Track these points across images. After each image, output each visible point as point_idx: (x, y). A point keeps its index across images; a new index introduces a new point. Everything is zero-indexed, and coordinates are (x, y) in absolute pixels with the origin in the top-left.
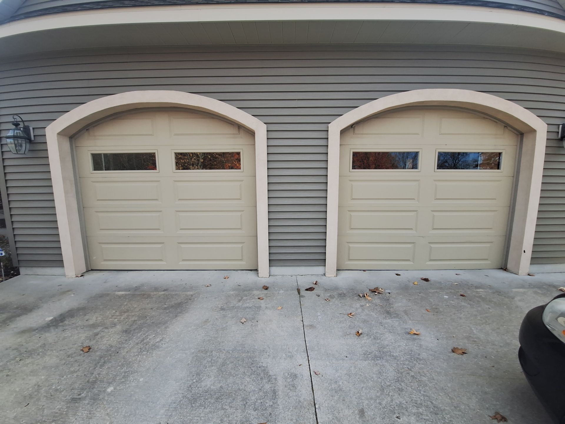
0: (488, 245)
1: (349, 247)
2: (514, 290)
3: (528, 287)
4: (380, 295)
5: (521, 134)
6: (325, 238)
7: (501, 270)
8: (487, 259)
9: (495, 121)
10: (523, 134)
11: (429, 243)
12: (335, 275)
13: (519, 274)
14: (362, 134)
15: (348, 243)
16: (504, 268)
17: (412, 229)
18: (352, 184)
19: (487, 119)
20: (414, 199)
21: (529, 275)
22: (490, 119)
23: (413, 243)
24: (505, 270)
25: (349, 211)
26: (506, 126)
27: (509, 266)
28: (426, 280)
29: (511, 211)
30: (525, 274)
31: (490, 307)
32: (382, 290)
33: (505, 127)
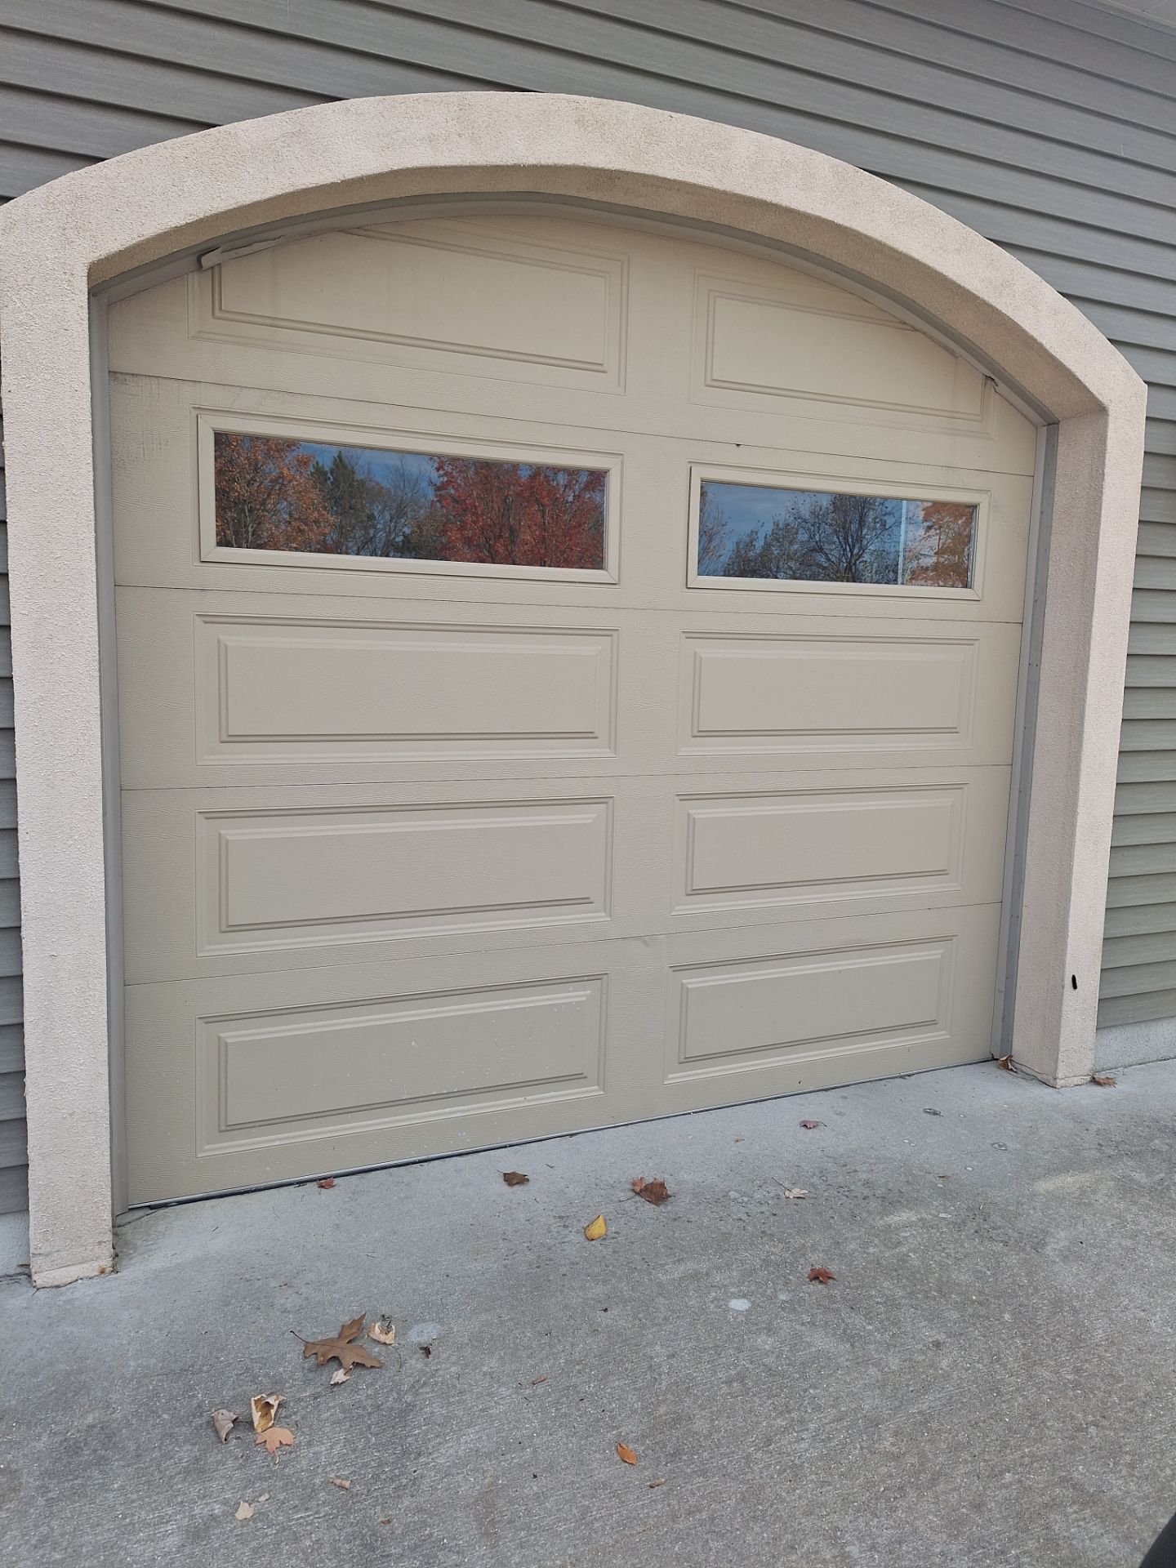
0: (933, 953)
1: (222, 1048)
2: (1043, 1186)
3: (1094, 1154)
4: (368, 1376)
5: (1049, 425)
6: (15, 1021)
7: (990, 1068)
8: (933, 1023)
9: (946, 348)
10: (1057, 423)
11: (676, 969)
12: (107, 1263)
13: (1060, 1083)
14: (275, 323)
15: (209, 1020)
16: (1002, 1060)
17: (585, 901)
18: (219, 641)
19: (915, 330)
20: (588, 735)
21: (1094, 1081)
22: (925, 333)
23: (597, 977)
24: (1005, 1066)
25: (210, 815)
26: (993, 380)
27: (1020, 1047)
28: (655, 1193)
29: (1016, 785)
30: (1077, 1080)
31: (942, 1337)
32: (383, 1338)
33: (989, 382)
